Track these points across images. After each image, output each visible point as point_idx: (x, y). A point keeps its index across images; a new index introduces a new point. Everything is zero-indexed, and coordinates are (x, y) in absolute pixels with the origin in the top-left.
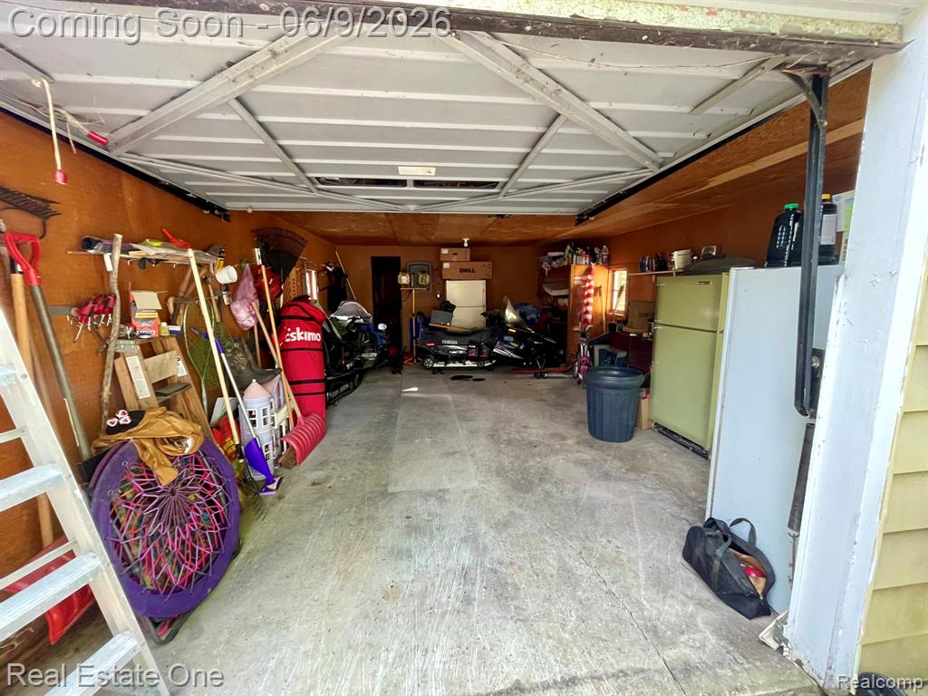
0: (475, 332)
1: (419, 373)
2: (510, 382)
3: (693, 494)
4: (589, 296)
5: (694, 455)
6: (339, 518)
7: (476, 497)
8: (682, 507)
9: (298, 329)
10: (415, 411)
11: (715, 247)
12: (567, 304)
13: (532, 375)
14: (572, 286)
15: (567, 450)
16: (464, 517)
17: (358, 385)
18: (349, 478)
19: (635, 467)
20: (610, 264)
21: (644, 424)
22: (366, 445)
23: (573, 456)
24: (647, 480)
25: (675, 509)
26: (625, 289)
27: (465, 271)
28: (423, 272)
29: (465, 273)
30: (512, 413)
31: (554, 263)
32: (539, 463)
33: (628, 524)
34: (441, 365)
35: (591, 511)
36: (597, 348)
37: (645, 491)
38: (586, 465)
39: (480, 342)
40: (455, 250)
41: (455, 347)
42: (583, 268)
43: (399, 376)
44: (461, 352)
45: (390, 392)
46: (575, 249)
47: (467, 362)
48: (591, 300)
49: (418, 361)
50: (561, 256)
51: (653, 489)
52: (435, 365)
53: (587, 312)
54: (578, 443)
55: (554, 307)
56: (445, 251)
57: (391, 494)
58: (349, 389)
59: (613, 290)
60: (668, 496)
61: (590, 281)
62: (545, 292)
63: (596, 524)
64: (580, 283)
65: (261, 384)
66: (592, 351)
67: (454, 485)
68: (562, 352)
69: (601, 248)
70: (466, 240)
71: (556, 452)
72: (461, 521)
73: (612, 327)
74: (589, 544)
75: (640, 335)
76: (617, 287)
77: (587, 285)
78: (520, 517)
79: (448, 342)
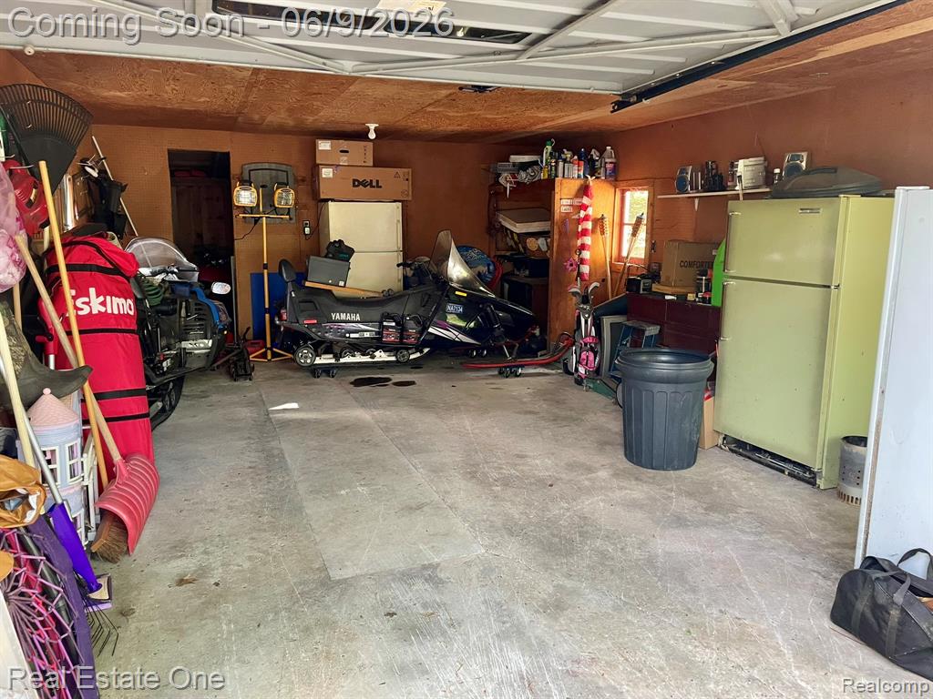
0: (388, 298)
1: (285, 377)
2: (462, 385)
3: (813, 535)
4: (585, 232)
5: (794, 481)
6: (263, 631)
7: (492, 570)
8: (803, 554)
9: (92, 291)
10: (314, 443)
11: (805, 155)
12: (544, 248)
13: (496, 373)
14: (557, 216)
15: (602, 488)
16: (485, 602)
17: (177, 401)
18: (247, 565)
19: (716, 505)
20: (617, 178)
21: (708, 440)
22: (249, 507)
23: (618, 494)
24: (740, 522)
25: (796, 560)
26: (645, 222)
27: (364, 184)
28: (282, 184)
29: (364, 189)
30: (489, 436)
31: (523, 174)
32: (568, 510)
33: (739, 585)
34: (326, 359)
35: (678, 573)
36: (607, 321)
37: (744, 538)
38: (641, 507)
39: (403, 317)
40: (344, 144)
41: (355, 325)
42: (576, 185)
43: (248, 383)
44: (367, 335)
45: (245, 413)
46: (558, 150)
47: (377, 354)
48: (588, 240)
49: (275, 355)
50: (535, 163)
51: (755, 534)
52: (318, 361)
53: (582, 261)
54: (616, 475)
55: (520, 253)
56: (324, 145)
57: (339, 582)
58: (163, 410)
59: (621, 224)
60: (780, 542)
61: (585, 207)
62: (502, 226)
63: (694, 590)
64: (570, 210)
65: (59, 397)
66: (598, 325)
67: (445, 556)
68: (537, 332)
69: (602, 152)
70: (372, 126)
71: (589, 491)
72: (483, 608)
73: (632, 284)
74: (696, 619)
75: (683, 297)
76: (629, 218)
77: (582, 214)
78: (575, 592)
79: (343, 316)
